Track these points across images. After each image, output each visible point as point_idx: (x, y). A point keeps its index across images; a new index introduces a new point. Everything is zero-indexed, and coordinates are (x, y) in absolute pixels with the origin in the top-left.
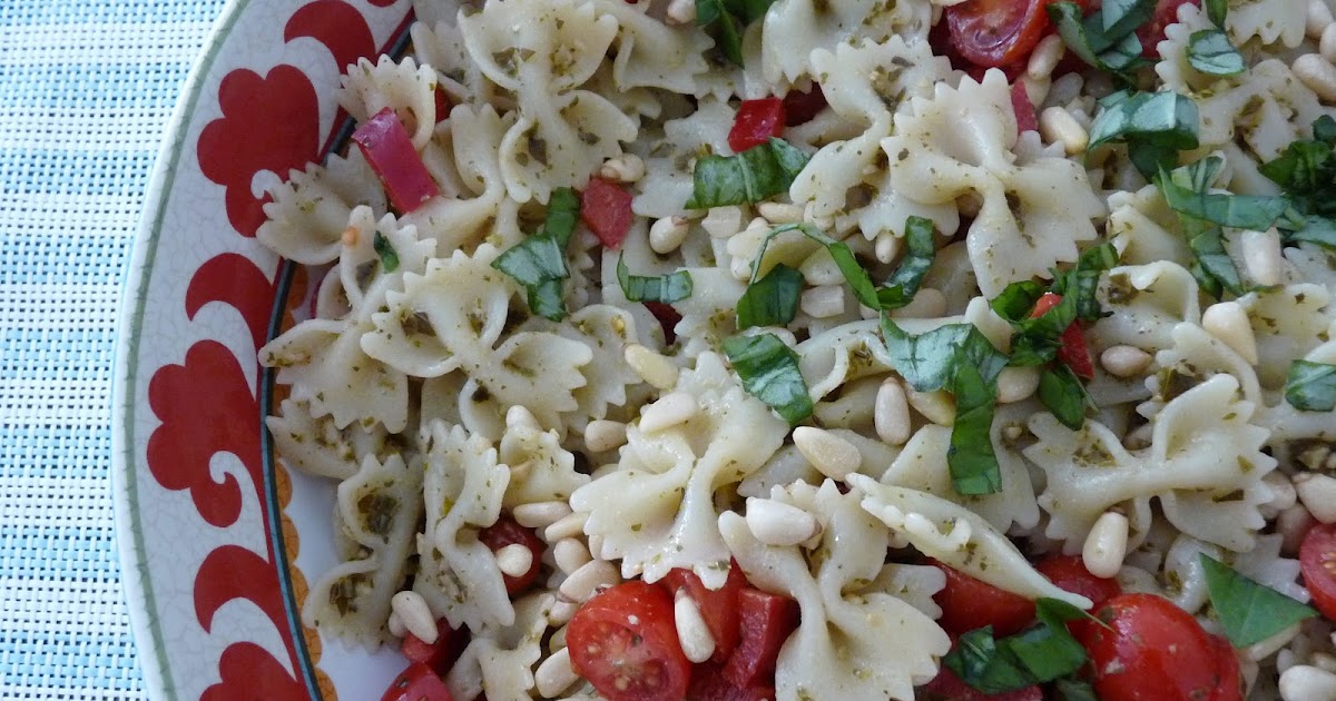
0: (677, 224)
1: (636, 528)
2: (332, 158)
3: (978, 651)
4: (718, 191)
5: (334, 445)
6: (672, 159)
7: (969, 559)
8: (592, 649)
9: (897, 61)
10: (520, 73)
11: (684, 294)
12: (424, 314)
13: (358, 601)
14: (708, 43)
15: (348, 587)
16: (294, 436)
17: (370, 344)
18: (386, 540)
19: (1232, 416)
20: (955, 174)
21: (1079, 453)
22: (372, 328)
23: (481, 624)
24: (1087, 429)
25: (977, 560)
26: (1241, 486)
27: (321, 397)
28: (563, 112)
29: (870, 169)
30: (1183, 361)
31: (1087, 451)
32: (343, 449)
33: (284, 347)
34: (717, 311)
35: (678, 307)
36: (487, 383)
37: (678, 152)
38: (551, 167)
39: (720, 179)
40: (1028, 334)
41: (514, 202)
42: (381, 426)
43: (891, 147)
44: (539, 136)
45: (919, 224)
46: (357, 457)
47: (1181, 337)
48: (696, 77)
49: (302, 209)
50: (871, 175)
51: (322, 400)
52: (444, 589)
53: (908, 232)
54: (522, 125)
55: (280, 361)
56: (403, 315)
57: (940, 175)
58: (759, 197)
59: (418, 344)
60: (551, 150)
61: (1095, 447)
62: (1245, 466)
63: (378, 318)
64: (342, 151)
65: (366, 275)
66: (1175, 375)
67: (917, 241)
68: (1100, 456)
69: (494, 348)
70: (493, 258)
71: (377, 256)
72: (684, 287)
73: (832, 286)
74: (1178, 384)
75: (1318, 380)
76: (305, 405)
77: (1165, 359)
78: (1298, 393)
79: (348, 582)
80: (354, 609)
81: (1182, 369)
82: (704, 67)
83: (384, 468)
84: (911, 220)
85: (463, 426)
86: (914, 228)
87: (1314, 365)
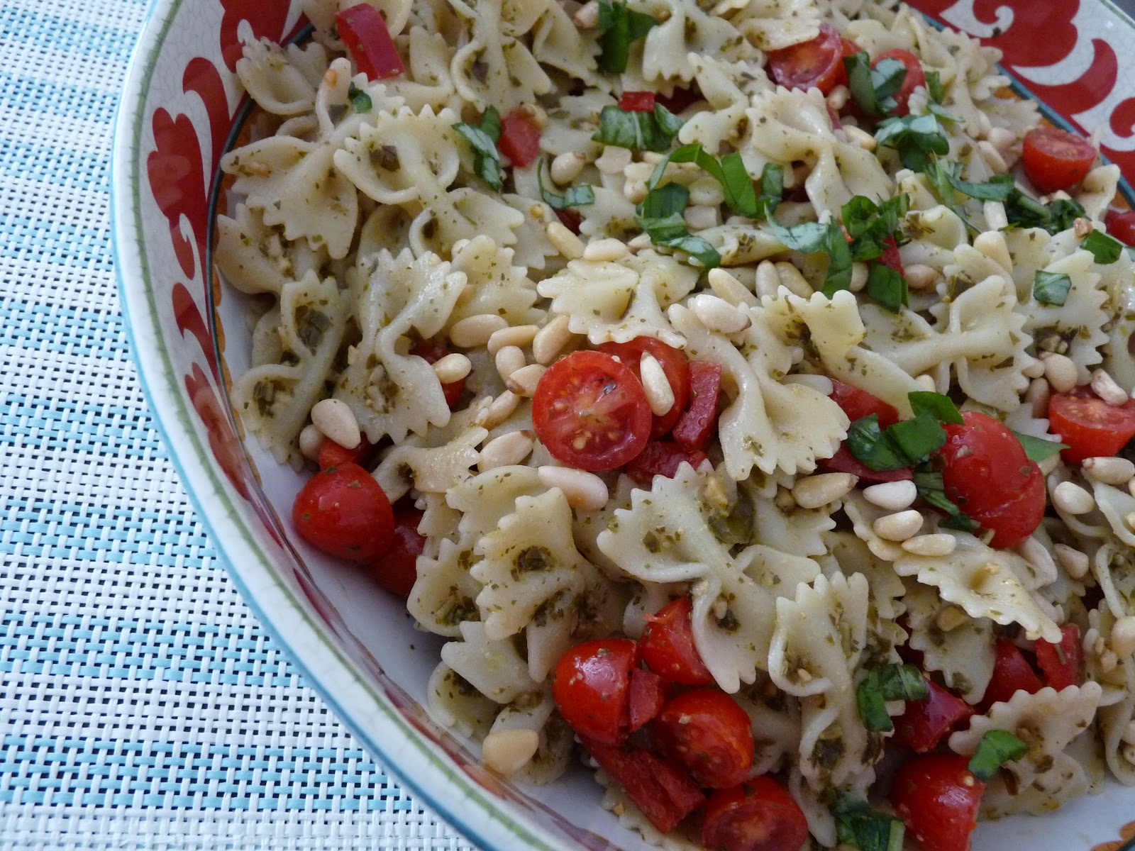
0: (578, 158)
1: (596, 313)
2: (293, 47)
3: (867, 434)
4: (617, 132)
5: (275, 259)
6: (567, 121)
7: (852, 369)
8: (559, 405)
9: (744, 75)
10: (478, 8)
11: (588, 200)
12: (393, 147)
13: (276, 407)
14: (598, 51)
15: (270, 391)
16: (243, 236)
17: (342, 160)
18: (314, 353)
19: (1002, 304)
20: (798, 139)
21: (895, 335)
22: (344, 148)
23: (405, 432)
24: (902, 314)
25: (858, 368)
26: (1011, 354)
27: (278, 205)
28: (504, 48)
29: (734, 133)
30: (963, 272)
31: (901, 333)
32: (284, 263)
33: (252, 154)
34: (613, 218)
35: (583, 210)
36: (440, 216)
37: (572, 118)
38: (488, 87)
39: (620, 123)
40: (869, 231)
41: (462, 98)
42: (324, 249)
43: (753, 115)
44: (484, 60)
45: (775, 169)
46: (296, 273)
47: (959, 257)
48: (590, 70)
49: (272, 65)
50: (733, 138)
51: (279, 208)
52: (369, 402)
53: (764, 175)
54: (474, 46)
55: (242, 169)
56: (372, 146)
57: (789, 136)
58: (645, 147)
59: (379, 175)
60: (491, 73)
61: (906, 330)
62: (1015, 340)
63: (350, 142)
64: (302, 44)
65: (338, 114)
66: (958, 281)
67: (770, 182)
68: (908, 336)
69: (450, 189)
70: (454, 123)
71: (348, 102)
72: (589, 197)
73: (710, 206)
74: (959, 286)
75: (1054, 282)
76: (259, 213)
77: (949, 270)
78: (1042, 291)
79: (270, 386)
80: (271, 414)
81: (963, 277)
82: (594, 66)
83: (321, 286)
84: (767, 166)
85: (412, 251)
86: (770, 172)
87: (1051, 274)
